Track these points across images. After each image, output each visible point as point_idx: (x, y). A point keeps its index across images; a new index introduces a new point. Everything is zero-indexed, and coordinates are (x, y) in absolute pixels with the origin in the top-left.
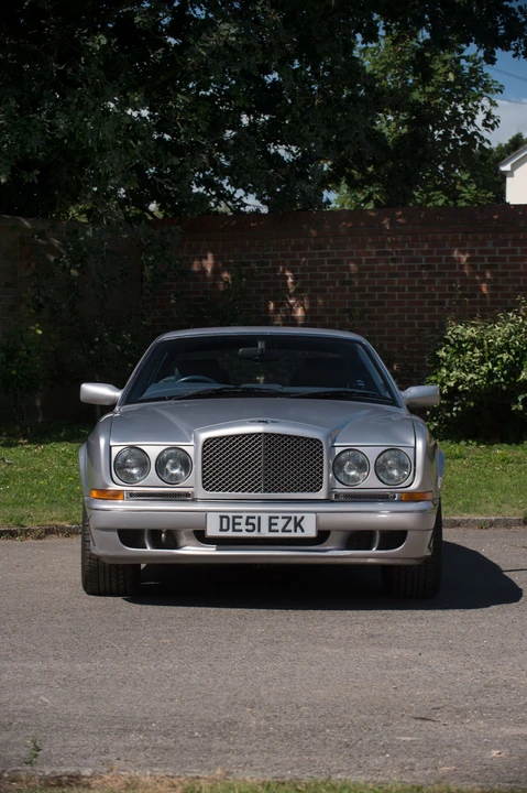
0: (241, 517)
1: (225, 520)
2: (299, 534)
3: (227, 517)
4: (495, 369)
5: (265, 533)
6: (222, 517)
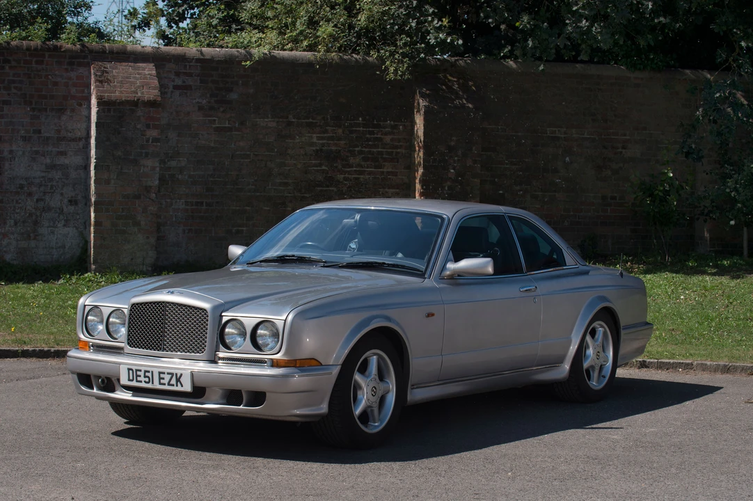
0: (140, 371)
1: (131, 372)
2: (179, 388)
3: (132, 370)
5: (157, 386)
6: (129, 369)
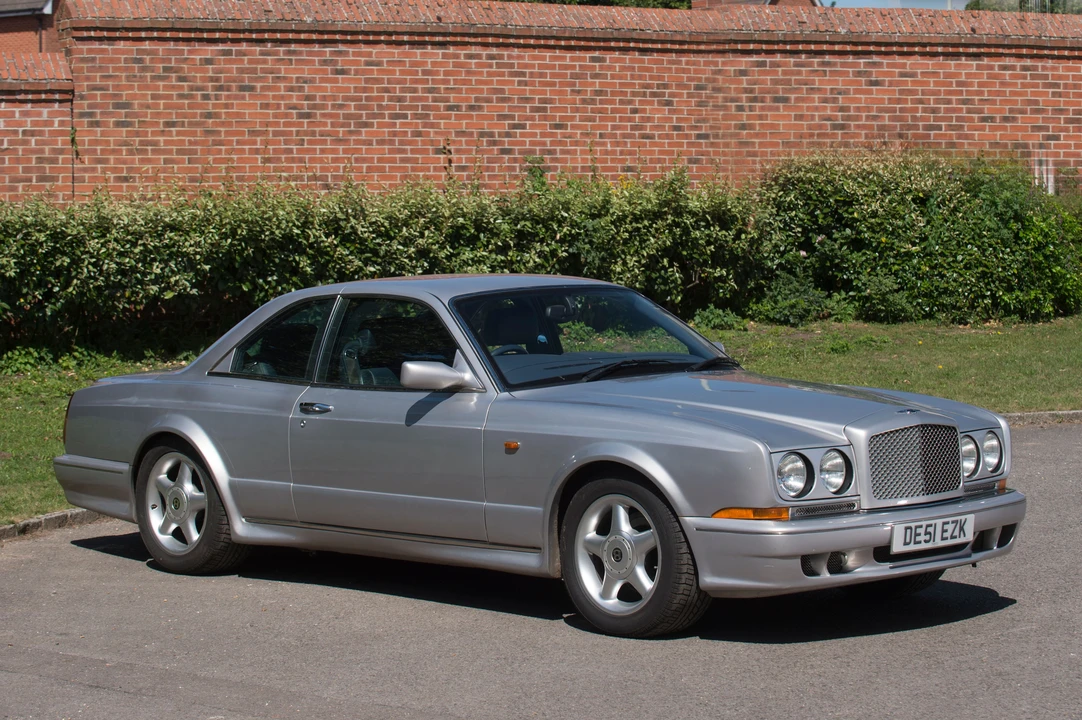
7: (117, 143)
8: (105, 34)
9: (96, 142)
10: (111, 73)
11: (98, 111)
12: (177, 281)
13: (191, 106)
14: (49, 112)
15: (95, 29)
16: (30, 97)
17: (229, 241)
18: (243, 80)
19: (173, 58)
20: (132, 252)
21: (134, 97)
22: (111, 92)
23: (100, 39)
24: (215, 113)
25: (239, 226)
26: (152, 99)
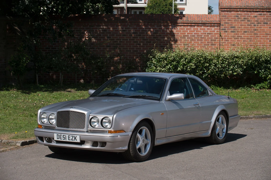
1: (58, 136)
4: (171, 67)
5: (67, 140)
7: (231, 36)
8: (229, 10)
9: (226, 36)
10: (230, 19)
11: (227, 29)
12: (237, 70)
13: (250, 28)
14: (214, 29)
15: (226, 9)
16: (209, 25)
17: (251, 61)
18: (265, 21)
19: (246, 16)
20: (225, 63)
21: (236, 25)
22: (230, 24)
23: (227, 11)
24: (257, 29)
25: (253, 58)
26: (240, 26)
